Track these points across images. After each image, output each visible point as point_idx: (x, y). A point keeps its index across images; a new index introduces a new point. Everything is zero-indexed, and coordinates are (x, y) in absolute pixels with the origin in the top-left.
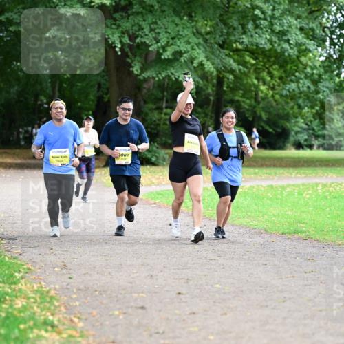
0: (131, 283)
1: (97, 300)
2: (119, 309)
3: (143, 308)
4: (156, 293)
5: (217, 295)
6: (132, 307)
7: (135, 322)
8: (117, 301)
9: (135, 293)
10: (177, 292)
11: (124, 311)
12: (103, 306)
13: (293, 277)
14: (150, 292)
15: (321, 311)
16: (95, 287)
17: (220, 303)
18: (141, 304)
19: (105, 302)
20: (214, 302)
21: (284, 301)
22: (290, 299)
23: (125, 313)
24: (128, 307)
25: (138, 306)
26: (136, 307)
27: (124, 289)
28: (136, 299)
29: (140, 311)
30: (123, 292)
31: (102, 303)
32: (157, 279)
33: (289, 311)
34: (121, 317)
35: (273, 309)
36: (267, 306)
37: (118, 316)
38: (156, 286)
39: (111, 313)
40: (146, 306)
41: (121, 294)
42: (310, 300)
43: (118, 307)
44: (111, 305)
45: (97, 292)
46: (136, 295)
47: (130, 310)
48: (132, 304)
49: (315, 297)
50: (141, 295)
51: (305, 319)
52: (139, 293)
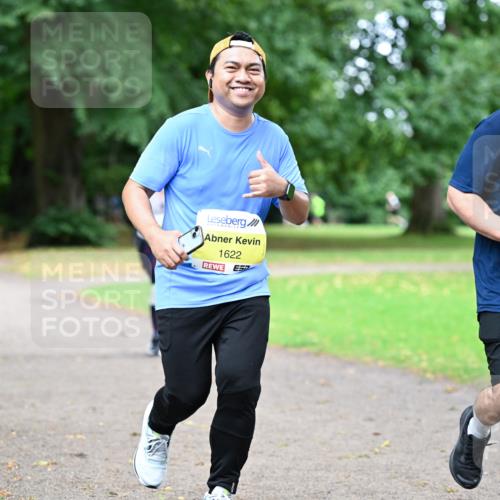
0: (64, 419)
1: (14, 444)
2: (47, 457)
3: (81, 455)
4: (101, 433)
5: (190, 436)
6: (65, 455)
7: (70, 476)
8: (43, 446)
9: (70, 434)
10: (132, 432)
11: (54, 461)
12: (23, 454)
13: (300, 409)
14: (91, 433)
15: (340, 458)
16: (11, 425)
17: (193, 447)
18: (79, 450)
19: (25, 447)
20: (186, 446)
21: (286, 445)
22: (295, 441)
23: (56, 464)
24: (61, 454)
25: (76, 452)
26: (71, 455)
27: (53, 429)
28: (71, 443)
29: (78, 459)
30: (52, 433)
31: (21, 450)
32: (102, 413)
33: (294, 459)
34: (49, 469)
35: (271, 456)
36: (261, 453)
37: (45, 467)
38: (101, 424)
39: (35, 463)
40: (85, 453)
41: (49, 435)
42: (323, 443)
43: (44, 454)
44: (36, 452)
45: (14, 433)
46: (72, 437)
47: (62, 459)
48: (66, 450)
49: (331, 439)
50: (79, 436)
51: (316, 470)
52: (75, 434)
